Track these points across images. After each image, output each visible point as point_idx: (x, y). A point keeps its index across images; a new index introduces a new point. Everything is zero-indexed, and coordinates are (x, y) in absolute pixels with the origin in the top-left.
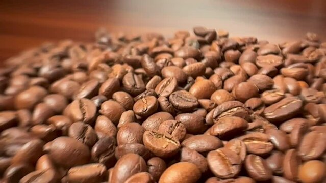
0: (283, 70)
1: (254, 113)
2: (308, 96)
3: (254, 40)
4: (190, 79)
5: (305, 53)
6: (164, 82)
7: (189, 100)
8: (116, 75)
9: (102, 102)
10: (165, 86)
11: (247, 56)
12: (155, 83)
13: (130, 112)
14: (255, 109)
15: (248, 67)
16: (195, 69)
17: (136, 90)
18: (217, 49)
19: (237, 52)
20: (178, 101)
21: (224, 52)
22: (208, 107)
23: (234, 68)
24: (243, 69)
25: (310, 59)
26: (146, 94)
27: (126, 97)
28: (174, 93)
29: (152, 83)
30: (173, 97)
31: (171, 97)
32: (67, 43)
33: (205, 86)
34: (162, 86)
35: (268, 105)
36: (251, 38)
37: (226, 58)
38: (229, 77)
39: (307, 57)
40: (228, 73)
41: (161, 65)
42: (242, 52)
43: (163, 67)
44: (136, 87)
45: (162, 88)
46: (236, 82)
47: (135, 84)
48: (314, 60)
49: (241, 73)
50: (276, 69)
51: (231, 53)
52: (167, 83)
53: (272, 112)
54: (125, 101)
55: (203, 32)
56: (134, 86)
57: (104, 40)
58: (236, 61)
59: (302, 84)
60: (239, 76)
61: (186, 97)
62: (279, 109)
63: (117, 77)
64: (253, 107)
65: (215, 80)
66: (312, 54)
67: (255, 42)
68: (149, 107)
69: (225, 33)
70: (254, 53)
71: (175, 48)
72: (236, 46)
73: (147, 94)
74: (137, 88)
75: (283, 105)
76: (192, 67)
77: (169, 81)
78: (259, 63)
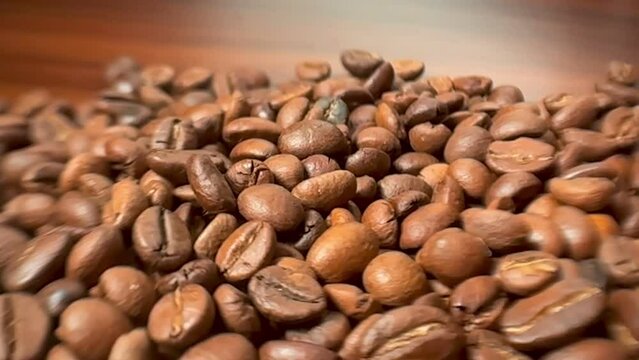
0: (555, 184)
1: (477, 321)
2: (619, 264)
3: (483, 86)
4: (313, 218)
5: (608, 124)
6: (241, 235)
7: (301, 294)
8: (118, 215)
9: (68, 301)
10: (241, 249)
11: (464, 139)
12: (217, 236)
13: (137, 335)
14: (480, 310)
15: (466, 173)
16: (326, 190)
17: (165, 259)
18: (391, 120)
19: (441, 128)
20: (269, 298)
21: (409, 126)
22: (351, 310)
23: (432, 173)
24: (452, 177)
25: (620, 140)
26: (186, 276)
27: (133, 287)
28: (263, 272)
29: (210, 237)
30: (259, 284)
31: (253, 285)
32: (33, 99)
33: (348, 244)
34: (233, 247)
35: (513, 297)
36: (478, 80)
37: (412, 143)
38: (415, 205)
39: (613, 137)
40: (414, 195)
41: (240, 179)
42: (452, 125)
43: (245, 185)
44: (163, 251)
45: (235, 251)
46: (432, 226)
47: (164, 243)
48: (630, 142)
49: (447, 190)
50: (535, 181)
51: (424, 130)
52: (247, 240)
53: (523, 325)
54: (129, 297)
55: (363, 62)
56: (160, 249)
57: (125, 88)
58: (438, 154)
59: (602, 221)
60: (442, 204)
61: (293, 285)
62: (541, 317)
63: (120, 219)
64: (473, 307)
65: (379, 216)
66: (625, 127)
67: (487, 92)
68: (187, 326)
69: (415, 67)
70: (481, 131)
71: (288, 117)
72: (438, 111)
73: (191, 276)
74: (167, 255)
75: (555, 305)
76: (318, 186)
77: (254, 234)
78: (495, 159)
